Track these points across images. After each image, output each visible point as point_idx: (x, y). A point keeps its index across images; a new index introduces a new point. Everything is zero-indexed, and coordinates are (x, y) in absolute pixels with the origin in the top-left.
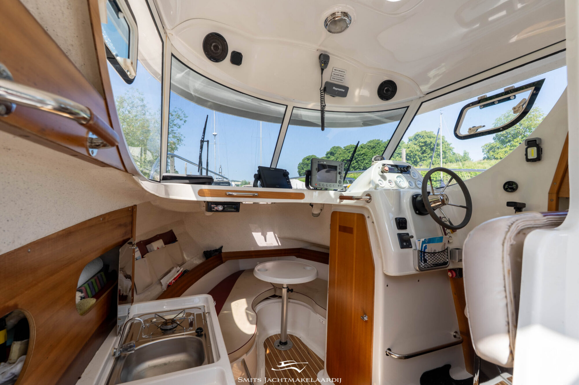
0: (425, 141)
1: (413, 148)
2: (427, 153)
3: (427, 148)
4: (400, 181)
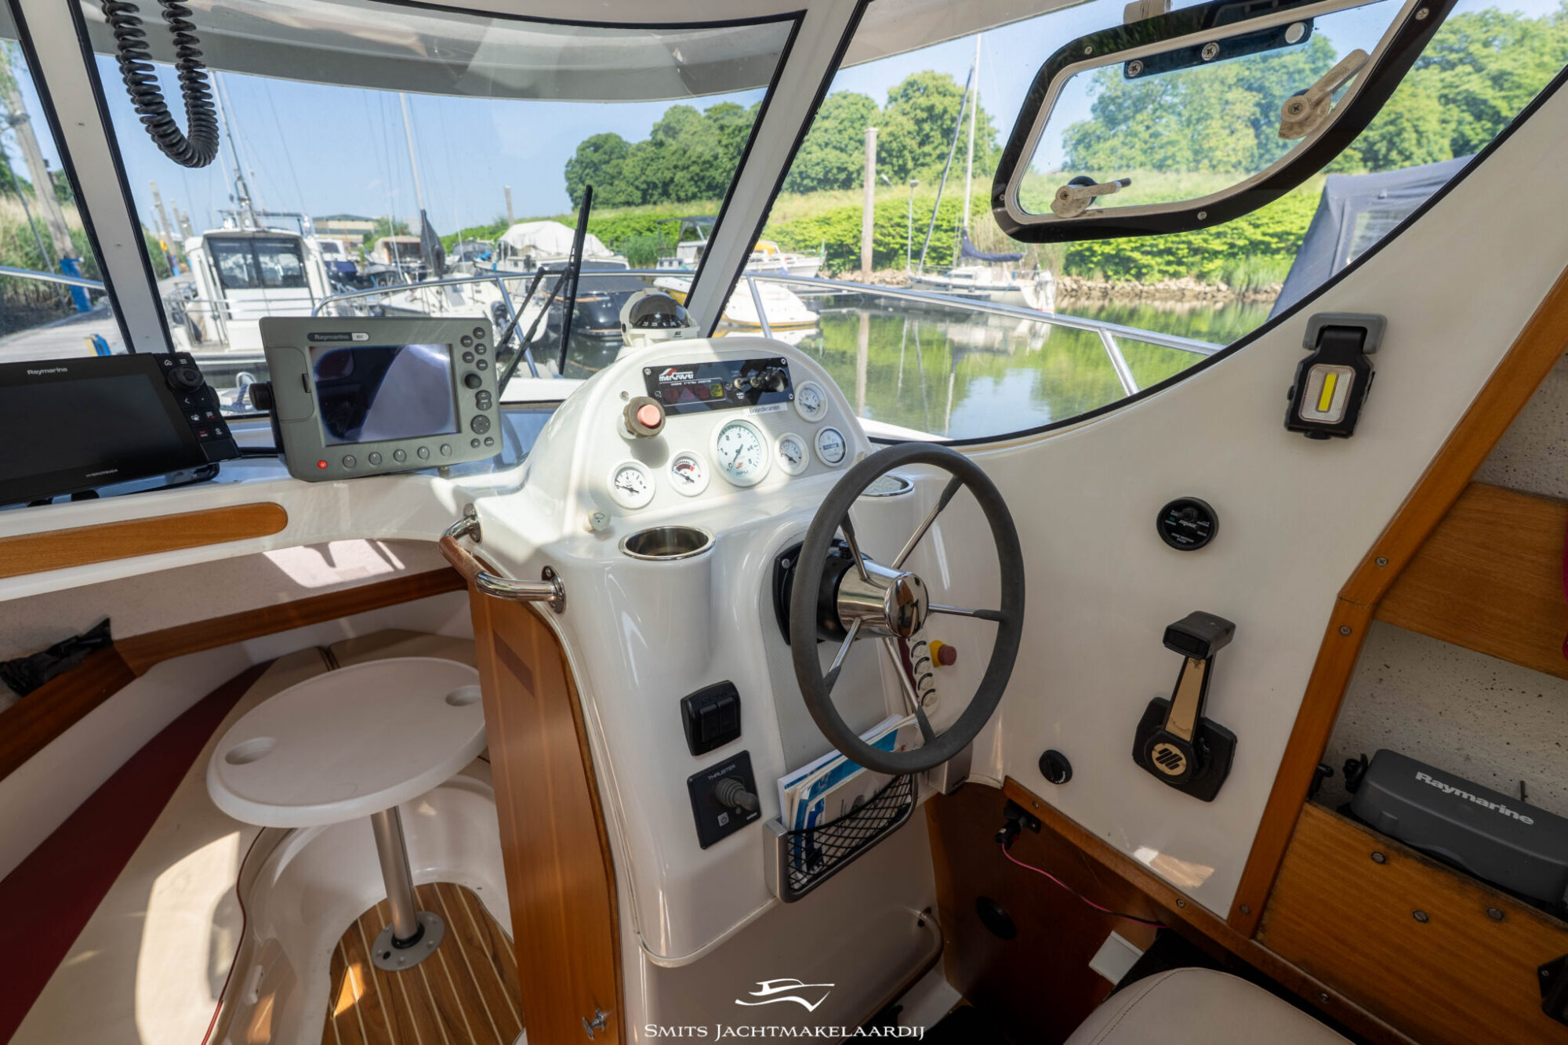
0: (930, 103)
1: (897, 125)
2: (933, 142)
3: (935, 127)
4: (742, 446)
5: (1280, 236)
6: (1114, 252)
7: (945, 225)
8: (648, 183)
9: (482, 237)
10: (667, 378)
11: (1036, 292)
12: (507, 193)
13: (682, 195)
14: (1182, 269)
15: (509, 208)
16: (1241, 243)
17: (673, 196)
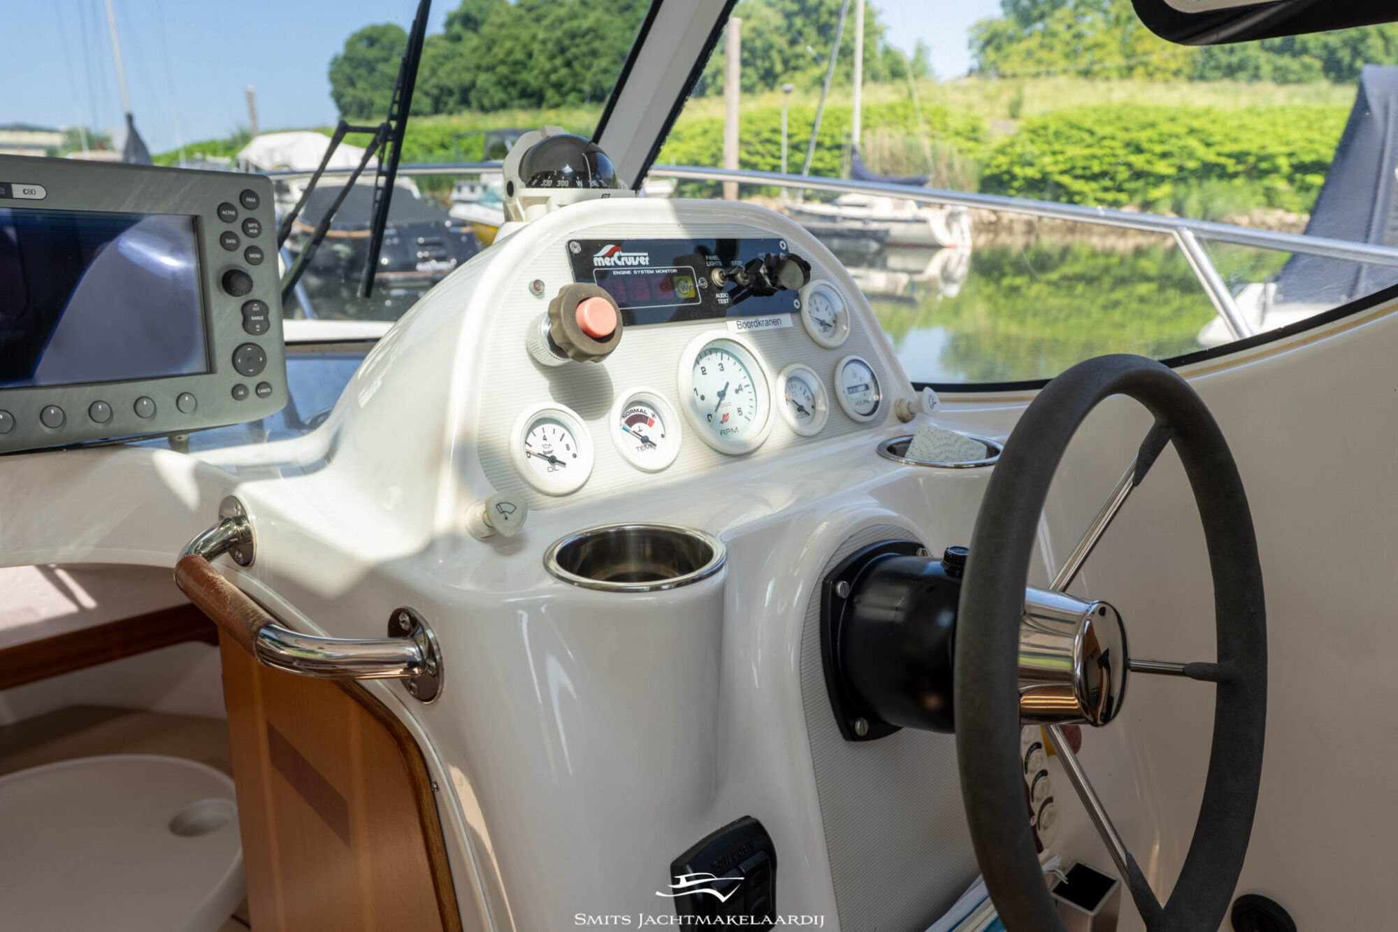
2: (806, 41)
3: (809, 23)
4: (727, 384)
5: (1239, 157)
6: (1038, 176)
7: (828, 142)
8: (441, 89)
9: (214, 153)
10: (607, 262)
11: (948, 225)
12: (250, 97)
13: (486, 102)
14: (1123, 197)
15: (253, 114)
16: (1192, 164)
17: (474, 104)
